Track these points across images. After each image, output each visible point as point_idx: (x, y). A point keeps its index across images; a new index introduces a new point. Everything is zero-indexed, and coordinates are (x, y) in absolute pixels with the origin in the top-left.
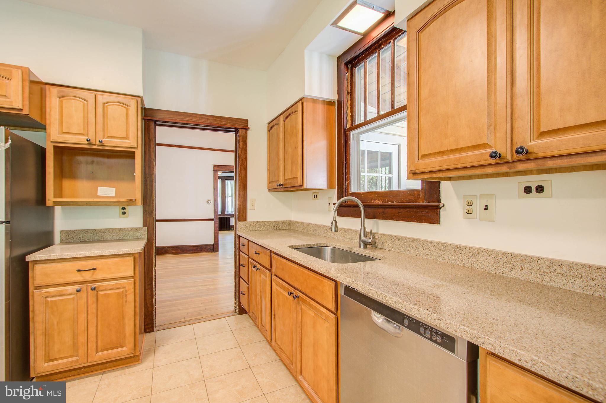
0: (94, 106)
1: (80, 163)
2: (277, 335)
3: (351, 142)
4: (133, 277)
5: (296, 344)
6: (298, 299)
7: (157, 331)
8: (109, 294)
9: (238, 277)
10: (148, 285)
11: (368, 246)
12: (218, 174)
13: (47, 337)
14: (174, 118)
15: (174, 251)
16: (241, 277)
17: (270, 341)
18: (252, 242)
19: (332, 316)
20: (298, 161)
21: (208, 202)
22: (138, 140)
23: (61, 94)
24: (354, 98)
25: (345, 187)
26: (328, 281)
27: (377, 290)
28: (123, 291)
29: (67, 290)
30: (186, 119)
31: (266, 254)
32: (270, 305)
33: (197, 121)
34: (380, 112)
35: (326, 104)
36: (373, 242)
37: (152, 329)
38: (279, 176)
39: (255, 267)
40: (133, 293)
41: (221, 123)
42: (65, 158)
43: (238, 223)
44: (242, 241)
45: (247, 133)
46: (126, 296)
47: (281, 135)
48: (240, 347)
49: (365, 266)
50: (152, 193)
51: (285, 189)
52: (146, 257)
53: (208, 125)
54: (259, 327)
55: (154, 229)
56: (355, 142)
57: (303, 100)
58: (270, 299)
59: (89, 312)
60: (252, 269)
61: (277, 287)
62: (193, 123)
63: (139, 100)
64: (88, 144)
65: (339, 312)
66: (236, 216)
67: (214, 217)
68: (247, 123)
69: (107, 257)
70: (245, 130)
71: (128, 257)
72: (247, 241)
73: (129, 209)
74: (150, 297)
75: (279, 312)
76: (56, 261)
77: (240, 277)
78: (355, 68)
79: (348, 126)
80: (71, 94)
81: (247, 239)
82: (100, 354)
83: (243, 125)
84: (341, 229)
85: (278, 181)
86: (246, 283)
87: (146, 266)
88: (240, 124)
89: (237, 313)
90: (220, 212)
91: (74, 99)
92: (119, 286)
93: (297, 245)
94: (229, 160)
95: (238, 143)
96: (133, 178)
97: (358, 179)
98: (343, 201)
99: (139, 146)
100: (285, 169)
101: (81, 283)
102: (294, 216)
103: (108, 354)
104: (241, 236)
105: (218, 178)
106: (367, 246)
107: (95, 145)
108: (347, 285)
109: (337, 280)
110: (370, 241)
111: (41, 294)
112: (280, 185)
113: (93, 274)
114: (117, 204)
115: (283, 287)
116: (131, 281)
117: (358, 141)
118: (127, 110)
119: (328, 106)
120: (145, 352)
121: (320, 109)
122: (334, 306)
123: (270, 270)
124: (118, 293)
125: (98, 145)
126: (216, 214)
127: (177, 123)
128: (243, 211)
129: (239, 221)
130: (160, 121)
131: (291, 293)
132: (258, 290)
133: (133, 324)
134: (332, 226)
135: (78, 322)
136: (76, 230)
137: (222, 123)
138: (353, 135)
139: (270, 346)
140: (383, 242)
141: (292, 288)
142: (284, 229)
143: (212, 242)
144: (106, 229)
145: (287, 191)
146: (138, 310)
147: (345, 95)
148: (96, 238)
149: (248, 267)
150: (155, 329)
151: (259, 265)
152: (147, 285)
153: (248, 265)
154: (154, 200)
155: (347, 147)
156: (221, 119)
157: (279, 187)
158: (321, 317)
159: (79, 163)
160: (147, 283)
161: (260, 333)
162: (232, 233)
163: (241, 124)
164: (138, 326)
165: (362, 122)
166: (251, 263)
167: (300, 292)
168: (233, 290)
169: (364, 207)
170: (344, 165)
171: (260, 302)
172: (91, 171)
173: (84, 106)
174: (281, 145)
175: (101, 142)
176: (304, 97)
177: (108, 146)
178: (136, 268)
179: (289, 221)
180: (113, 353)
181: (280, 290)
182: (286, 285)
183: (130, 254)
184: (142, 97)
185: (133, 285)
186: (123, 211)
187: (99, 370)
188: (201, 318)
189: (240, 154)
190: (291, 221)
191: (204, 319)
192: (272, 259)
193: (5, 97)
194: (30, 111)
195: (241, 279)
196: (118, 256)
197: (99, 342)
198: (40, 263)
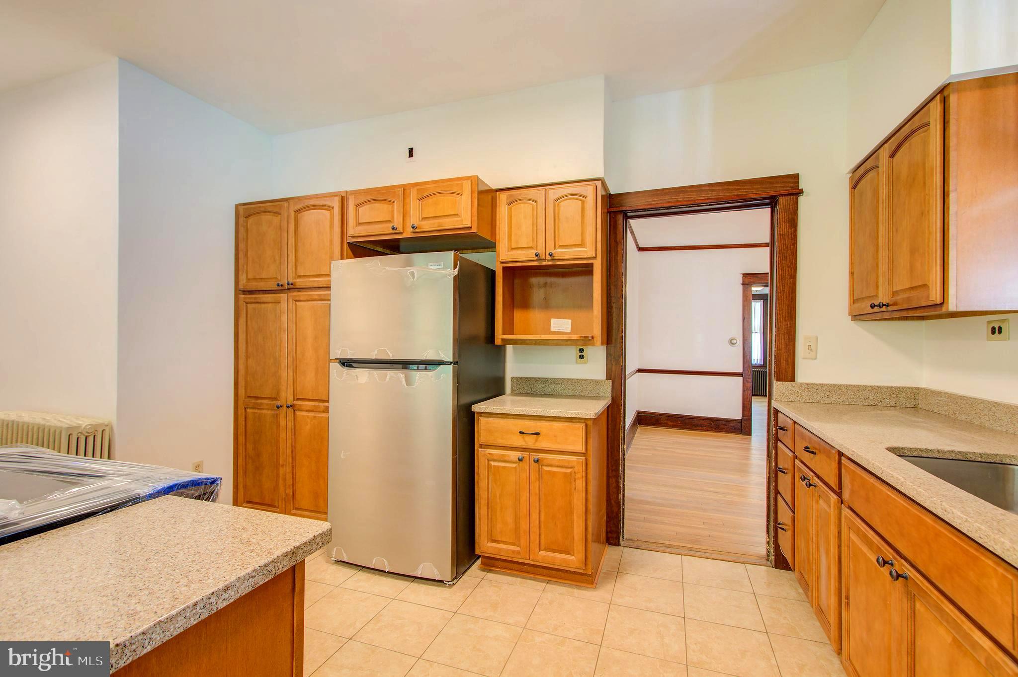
0: (544, 206)
2: (852, 646)
4: (584, 455)
6: (905, 583)
7: (624, 547)
8: (554, 473)
9: (773, 493)
10: (612, 471)
12: (751, 291)
13: (490, 510)
14: (653, 201)
16: (780, 494)
17: (838, 649)
18: (801, 426)
20: (928, 246)
21: (731, 342)
22: (598, 245)
23: (511, 200)
26: (998, 565)
28: (571, 473)
29: (509, 456)
30: (672, 199)
31: (829, 457)
32: (838, 571)
33: (693, 199)
37: (617, 541)
38: (877, 287)
39: (805, 479)
40: (584, 479)
41: (739, 192)
42: (517, 281)
43: (774, 384)
44: (782, 421)
45: (797, 203)
46: (575, 481)
47: (883, 192)
48: (767, 633)
50: (619, 326)
51: (894, 314)
52: (610, 426)
53: (713, 201)
55: (623, 384)
57: (945, 93)
59: (532, 491)
60: (800, 481)
61: (853, 537)
62: (685, 203)
63: (599, 184)
64: (537, 260)
66: (770, 370)
67: (743, 371)
68: (798, 183)
69: (552, 419)
70: (792, 197)
71: (578, 424)
72: (791, 423)
73: (589, 351)
74: (615, 490)
75: (858, 594)
76: (499, 416)
77: (777, 492)
80: (520, 197)
81: (791, 419)
82: (543, 553)
83: (787, 187)
85: (876, 296)
86: (790, 508)
88: (781, 187)
89: (771, 563)
91: (523, 203)
92: (566, 464)
93: (916, 449)
94: (760, 261)
95: (776, 225)
99: (598, 256)
100: (892, 270)
101: (524, 449)
102: (928, 378)
103: (553, 557)
104: (780, 412)
105: (751, 298)
107: (544, 260)
111: (485, 455)
112: (881, 305)
113: (536, 440)
114: (572, 343)
115: (867, 542)
116: (581, 459)
118: (583, 202)
120: (603, 573)
123: (839, 494)
124: (565, 473)
125: (549, 260)
126: (746, 366)
127: (659, 209)
128: (787, 361)
129: (778, 380)
130: (632, 211)
131: (886, 563)
132: (813, 531)
133: (584, 524)
135: (520, 501)
136: (527, 378)
137: (741, 192)
139: (841, 662)
141: (892, 551)
142: (898, 405)
143: (739, 416)
144: (560, 379)
146: (590, 506)
148: (548, 390)
149: (792, 477)
150: (622, 543)
151: (814, 477)
152: (610, 471)
153: (792, 472)
154: (623, 338)
157: (876, 309)
158: (974, 657)
159: (532, 287)
160: (611, 468)
162: (766, 402)
163: (783, 187)
164: (590, 530)
166: (799, 469)
167: (911, 566)
168: (765, 514)
171: (815, 555)
172: (543, 297)
173: (533, 210)
174: (883, 214)
175: (550, 255)
176: (949, 83)
177: (559, 260)
178: (589, 441)
179: (911, 388)
180: (558, 559)
181: (860, 546)
182: (876, 539)
183: (580, 419)
184: (602, 179)
185: (584, 465)
186: (580, 354)
187: (544, 576)
188: (698, 550)
189: (780, 247)
190: (918, 389)
191: (703, 554)
192: (843, 471)
193: (457, 216)
194: (478, 227)
195: (779, 498)
196: (566, 420)
197: (543, 537)
198: (485, 417)
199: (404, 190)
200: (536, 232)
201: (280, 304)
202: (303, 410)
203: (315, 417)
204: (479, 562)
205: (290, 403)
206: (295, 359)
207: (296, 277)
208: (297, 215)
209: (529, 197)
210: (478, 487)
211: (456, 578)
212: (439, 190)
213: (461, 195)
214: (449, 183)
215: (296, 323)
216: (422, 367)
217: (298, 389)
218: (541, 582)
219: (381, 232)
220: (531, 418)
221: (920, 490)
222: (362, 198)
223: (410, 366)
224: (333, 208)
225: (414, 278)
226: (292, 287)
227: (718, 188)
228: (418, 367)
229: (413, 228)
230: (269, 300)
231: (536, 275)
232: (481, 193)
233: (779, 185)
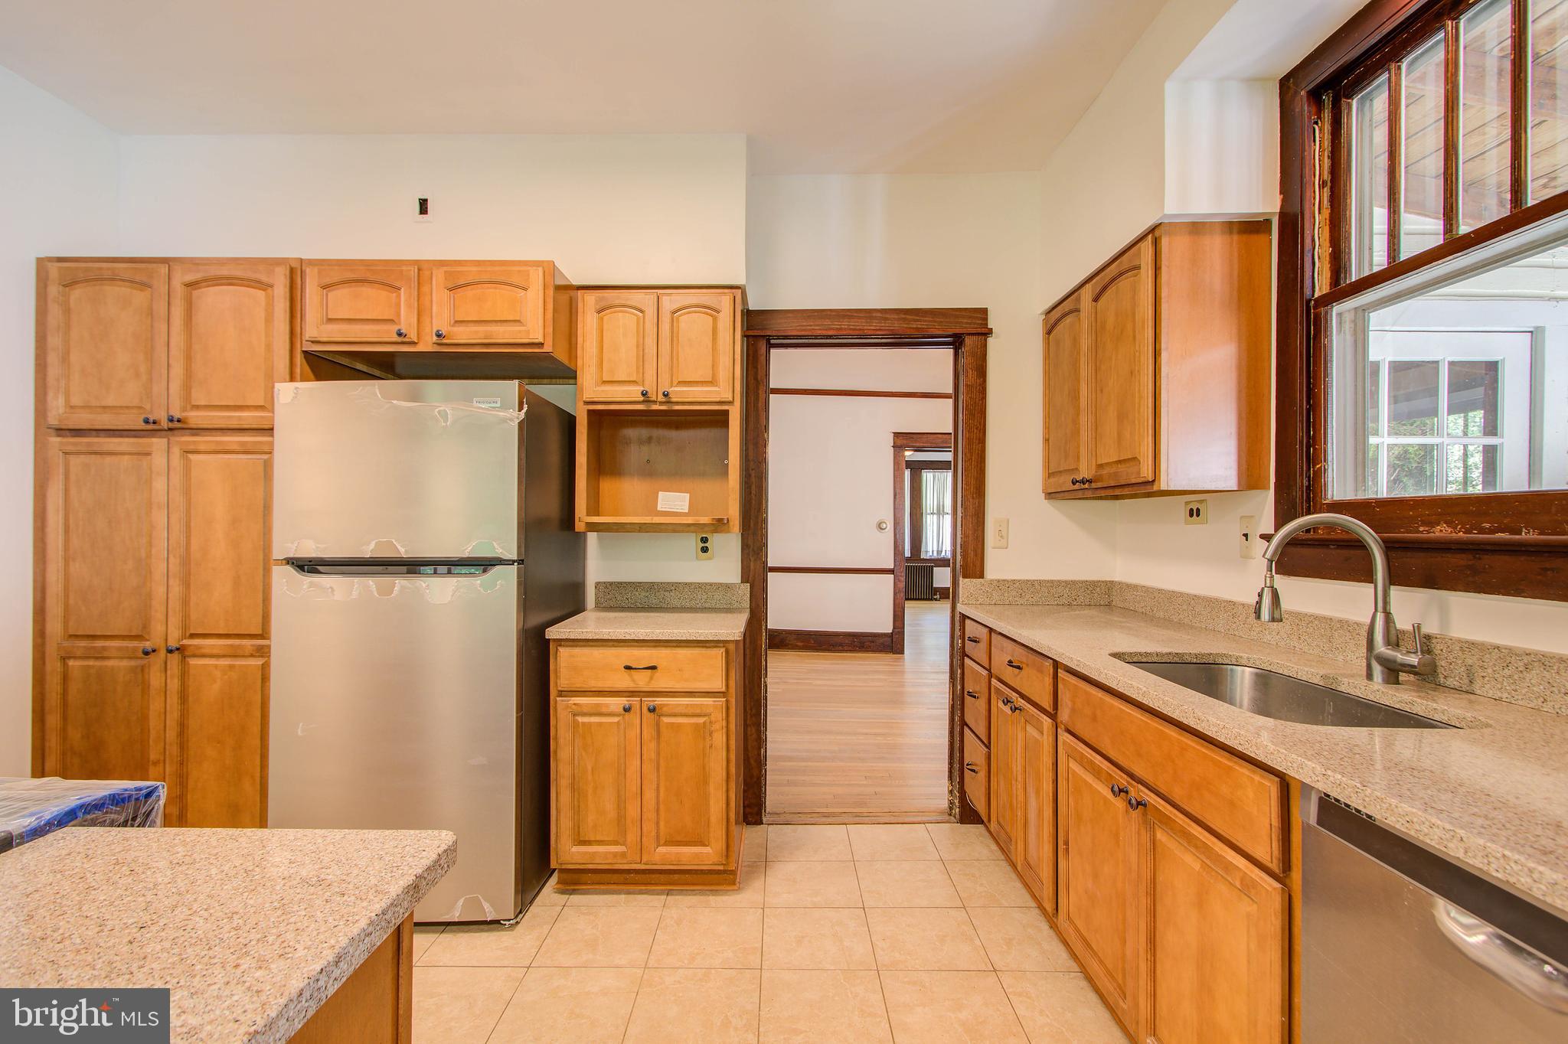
0: (656, 320)
1: (628, 442)
2: (1072, 901)
3: (1331, 340)
4: (724, 694)
5: (1137, 941)
6: (1145, 810)
7: (768, 824)
8: (679, 725)
9: (958, 723)
10: (751, 717)
11: (1403, 677)
12: (904, 456)
13: (576, 793)
14: (808, 326)
15: (799, 644)
16: (968, 726)
17: (1052, 915)
18: (1000, 634)
19: (1271, 885)
20: (1139, 412)
21: (880, 527)
22: (735, 385)
23: (603, 304)
24: (1345, 194)
25: (1305, 483)
26: (1254, 772)
27: (1462, 832)
28: (704, 723)
29: (607, 705)
30: (834, 325)
31: (1040, 670)
32: (1053, 812)
33: (861, 327)
34: (1458, 227)
35: (1235, 230)
36: (1424, 665)
37: (758, 817)
38: (1078, 458)
39: (1008, 701)
40: (724, 730)
41: (917, 325)
42: (604, 434)
43: (960, 582)
44: (971, 629)
45: (985, 346)
46: (711, 734)
47: (1085, 343)
48: (964, 908)
49: (1388, 745)
50: (760, 503)
51: (1099, 491)
52: (748, 652)
53: (886, 333)
54: (1019, 868)
55: (765, 590)
56: (1349, 338)
57: (1157, 233)
58: (1053, 796)
59: (644, 756)
60: (998, 705)
61: (1074, 766)
62: (851, 332)
63: (738, 294)
64: (643, 401)
65: (1296, 876)
66: (955, 563)
67: (895, 565)
68: (986, 319)
69: (675, 644)
70: (980, 337)
71: (714, 649)
72: (985, 630)
73: (716, 541)
74: (755, 744)
75: (1080, 839)
76: (591, 643)
77: (964, 724)
78: (1350, 97)
79: (1322, 286)
80: (617, 302)
81: (988, 627)
82: (662, 849)
83: (975, 324)
84: (1290, 613)
85: (1076, 470)
86: (983, 742)
87: (746, 673)
88: (967, 323)
89: (955, 817)
90: (908, 554)
91: (622, 311)
92: (698, 711)
93: (1136, 654)
94: (939, 418)
95: (961, 372)
96: (724, 471)
97: (1360, 456)
98: (1300, 528)
99: (735, 399)
100: (1097, 437)
101: (632, 693)
102: (1122, 569)
103: (678, 853)
104: (969, 618)
105: (904, 466)
106: (1400, 678)
107: (655, 402)
108: (1328, 796)
109: (1291, 773)
110: (1413, 660)
111: (567, 707)
112: (1083, 482)
113: (651, 678)
114: (692, 528)
115: (1094, 769)
116: (719, 701)
117: (1360, 336)
118: (714, 318)
119: (1245, 237)
120: (746, 866)
121: (1217, 251)
122: (1276, 852)
123: (1053, 716)
124: (697, 725)
125: (661, 403)
126: (898, 558)
127: (816, 337)
128: (975, 551)
129: (965, 577)
130: (779, 337)
131: (1121, 791)
132: (1017, 767)
133: (724, 798)
134: (1259, 603)
135: (625, 774)
136: (621, 583)
137: (921, 325)
138: (1340, 315)
139: (1051, 927)
140: (1469, 670)
141: (1125, 776)
142: (1093, 604)
143: (887, 627)
144: (673, 584)
145: (1101, 498)
146: (733, 770)
147: (1308, 194)
148: (654, 601)
149: (987, 701)
150: (764, 820)
151: (1019, 699)
152: (749, 717)
153: (987, 695)
154: (765, 521)
155: (1317, 356)
156: (917, 315)
157: (1077, 486)
158: (1227, 880)
159: (626, 443)
160: (749, 712)
161: (1018, 885)
162: (946, 605)
163: (970, 323)
164: (733, 804)
165: (1376, 269)
166: (998, 690)
167: (1150, 790)
169: (1386, 547)
170: (1301, 413)
171: (1021, 798)
172: (647, 458)
173: (638, 323)
174: (1085, 371)
175: (666, 395)
176: (1161, 223)
177: (677, 403)
178: (730, 674)
179: (1106, 582)
180: (687, 855)
181: (1084, 776)
182: (1105, 765)
183: (719, 641)
184: (743, 288)
185: (724, 711)
186: (703, 545)
187: (662, 884)
188: (866, 814)
189: (966, 401)
190: (1112, 582)
191: (873, 818)
192: (1060, 686)
193: (518, 324)
194: (554, 345)
195: (966, 730)
196: (695, 644)
197: (662, 824)
198: (567, 646)
199: (419, 270)
200: (642, 359)
201: (149, 457)
202: (204, 656)
203: (231, 667)
204: (553, 880)
205: (173, 643)
206: (186, 561)
207: (189, 407)
208: (191, 293)
209: (629, 303)
210: (556, 760)
211: (520, 912)
212: (485, 278)
213: (525, 289)
214: (504, 268)
215: (187, 492)
216: (443, 569)
217: (194, 616)
218: (658, 894)
219: (376, 337)
220: (641, 644)
221: (1166, 698)
222: (336, 277)
223: (422, 568)
224: (271, 286)
225: (446, 421)
226: (176, 426)
227: (892, 316)
228: (435, 570)
229: (439, 335)
230: (123, 448)
231: (634, 424)
232: (559, 288)
233: (965, 321)
